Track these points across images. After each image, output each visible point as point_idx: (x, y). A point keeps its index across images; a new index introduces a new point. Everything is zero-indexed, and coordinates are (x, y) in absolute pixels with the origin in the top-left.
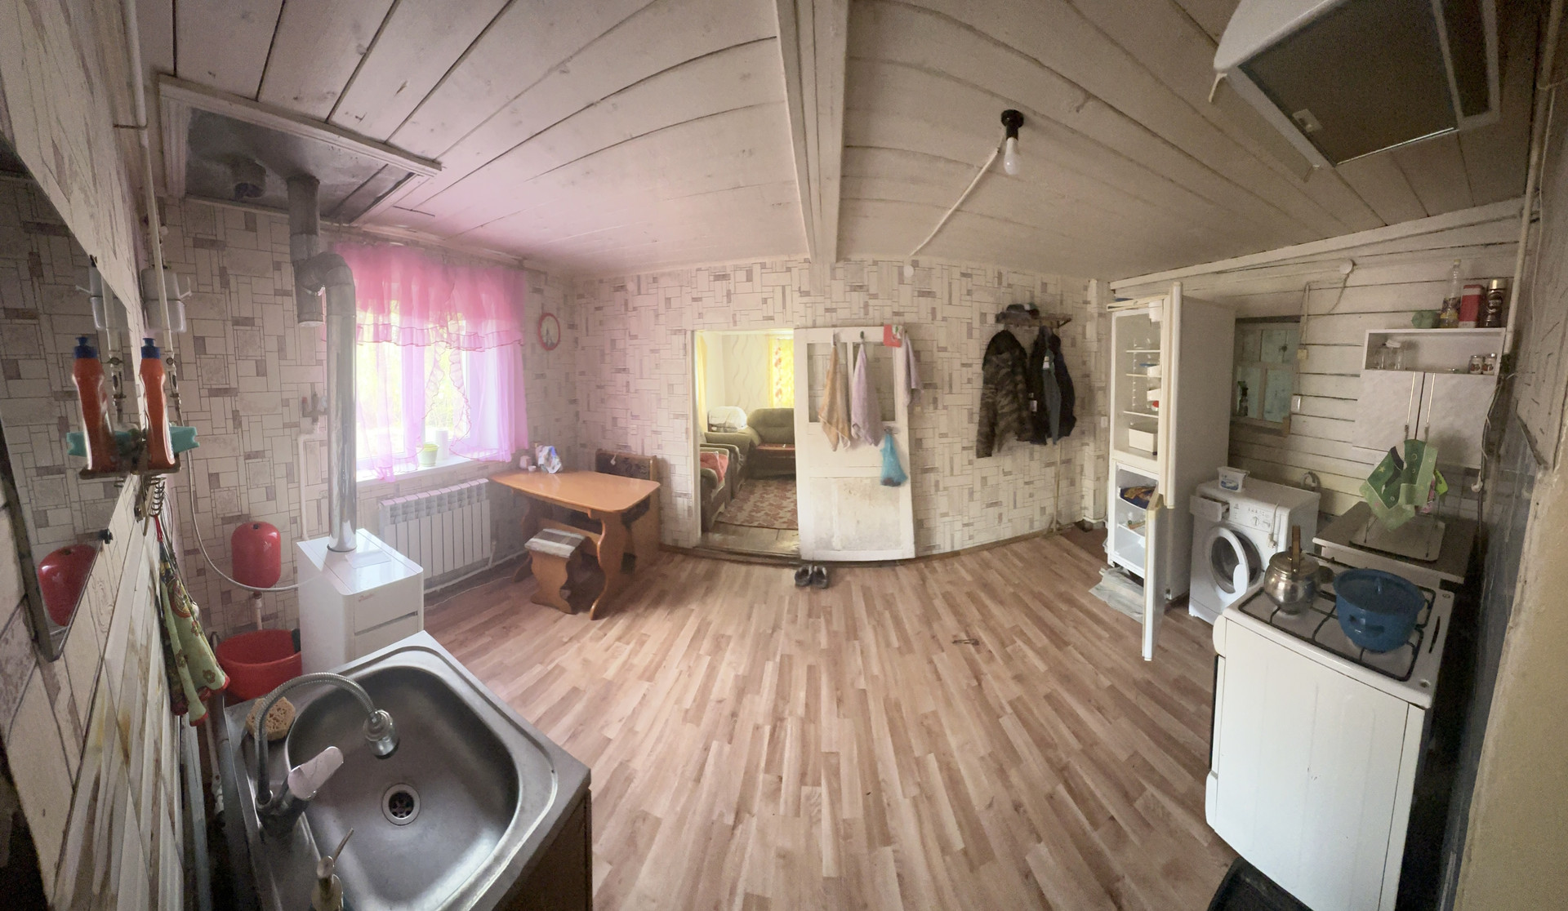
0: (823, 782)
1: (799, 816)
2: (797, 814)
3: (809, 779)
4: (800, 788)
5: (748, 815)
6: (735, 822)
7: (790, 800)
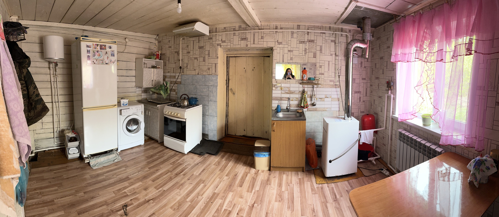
0: (223, 210)
1: (234, 204)
2: (235, 205)
3: (227, 212)
4: (232, 210)
5: (250, 206)
6: (254, 204)
7: (236, 208)
